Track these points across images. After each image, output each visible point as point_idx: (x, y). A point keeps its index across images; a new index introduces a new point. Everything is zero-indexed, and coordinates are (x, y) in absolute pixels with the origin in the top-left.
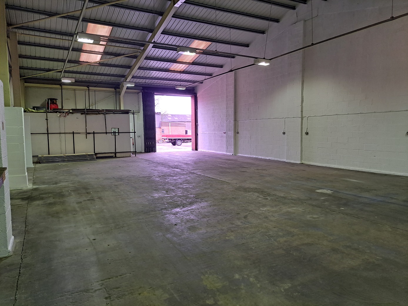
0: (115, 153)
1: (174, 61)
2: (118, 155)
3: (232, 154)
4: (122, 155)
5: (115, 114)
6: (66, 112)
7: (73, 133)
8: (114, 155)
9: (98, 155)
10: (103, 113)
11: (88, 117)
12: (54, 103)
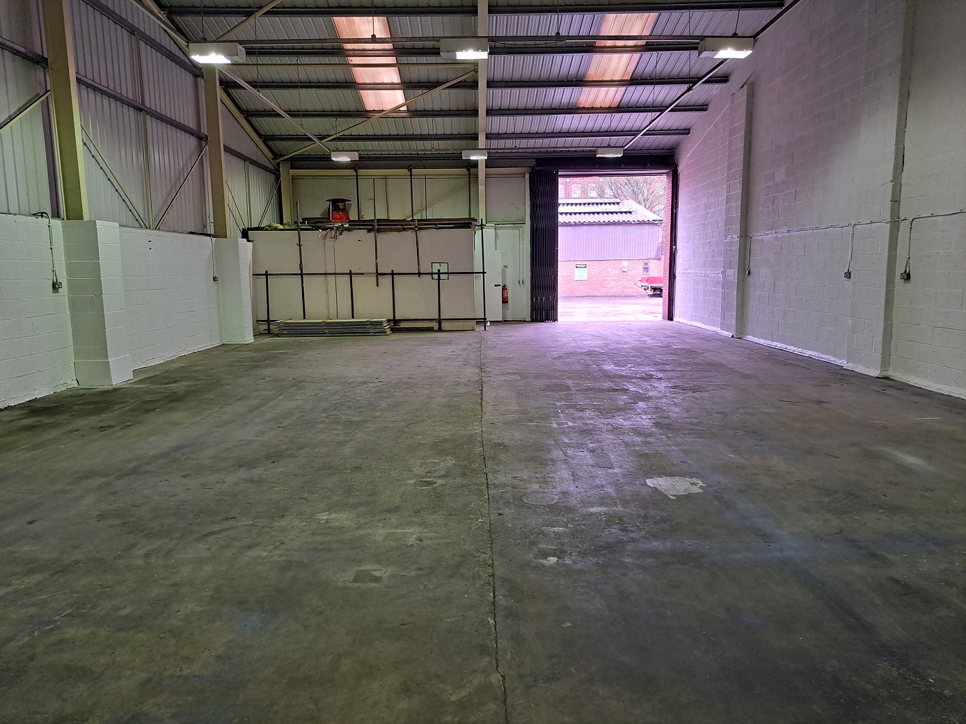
0: (440, 321)
1: (579, 82)
2: (445, 325)
3: (731, 335)
4: (455, 325)
5: (439, 228)
6: (338, 228)
7: (350, 274)
8: (437, 325)
9: (403, 325)
10: (410, 229)
11: (382, 237)
12: (339, 209)
